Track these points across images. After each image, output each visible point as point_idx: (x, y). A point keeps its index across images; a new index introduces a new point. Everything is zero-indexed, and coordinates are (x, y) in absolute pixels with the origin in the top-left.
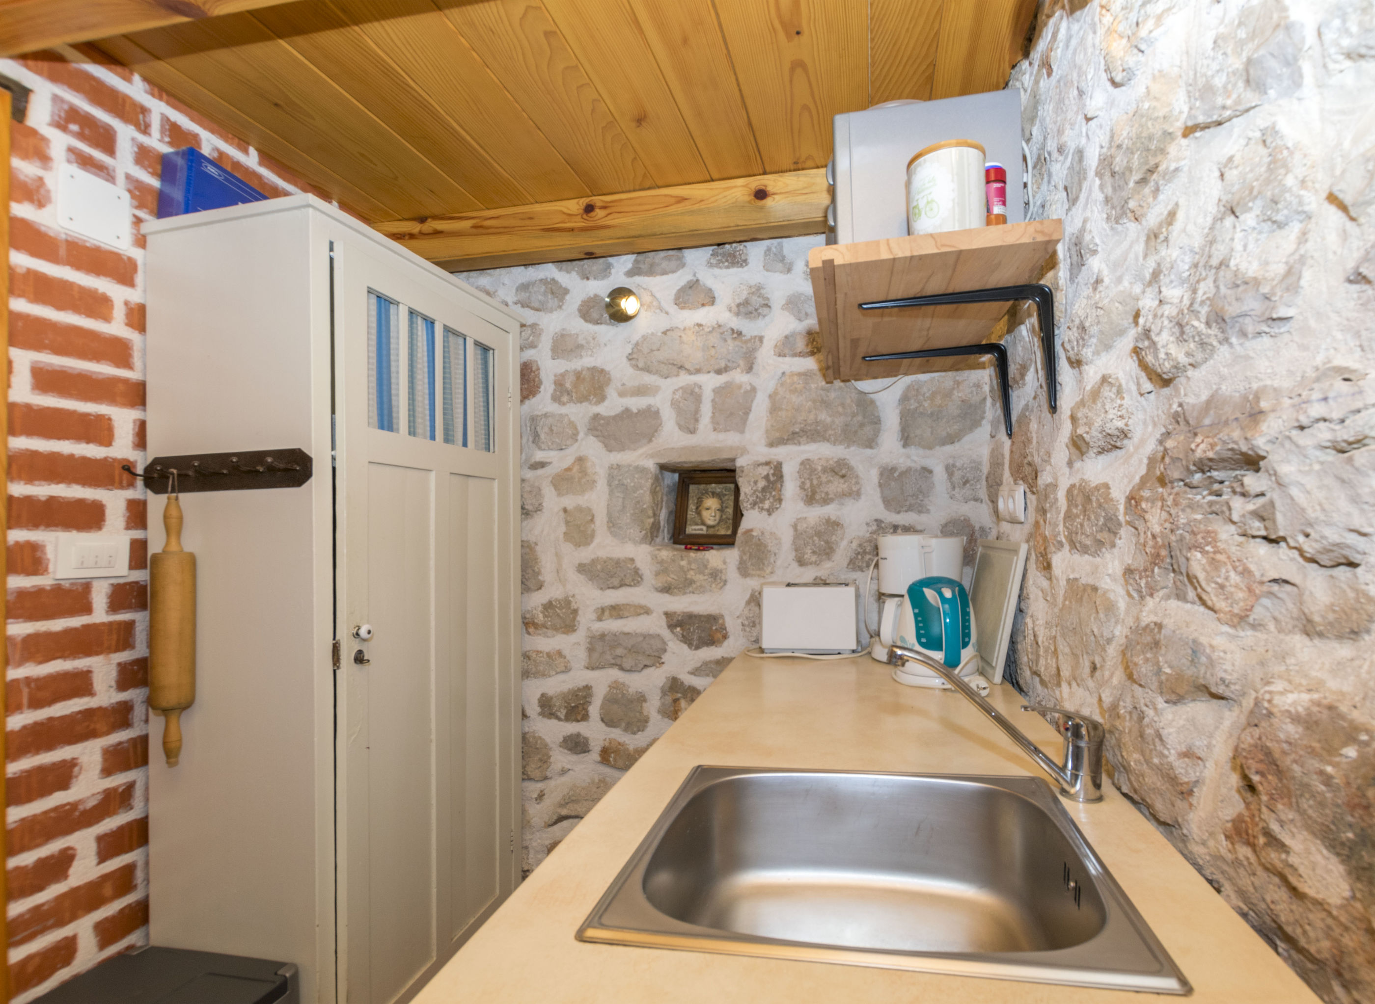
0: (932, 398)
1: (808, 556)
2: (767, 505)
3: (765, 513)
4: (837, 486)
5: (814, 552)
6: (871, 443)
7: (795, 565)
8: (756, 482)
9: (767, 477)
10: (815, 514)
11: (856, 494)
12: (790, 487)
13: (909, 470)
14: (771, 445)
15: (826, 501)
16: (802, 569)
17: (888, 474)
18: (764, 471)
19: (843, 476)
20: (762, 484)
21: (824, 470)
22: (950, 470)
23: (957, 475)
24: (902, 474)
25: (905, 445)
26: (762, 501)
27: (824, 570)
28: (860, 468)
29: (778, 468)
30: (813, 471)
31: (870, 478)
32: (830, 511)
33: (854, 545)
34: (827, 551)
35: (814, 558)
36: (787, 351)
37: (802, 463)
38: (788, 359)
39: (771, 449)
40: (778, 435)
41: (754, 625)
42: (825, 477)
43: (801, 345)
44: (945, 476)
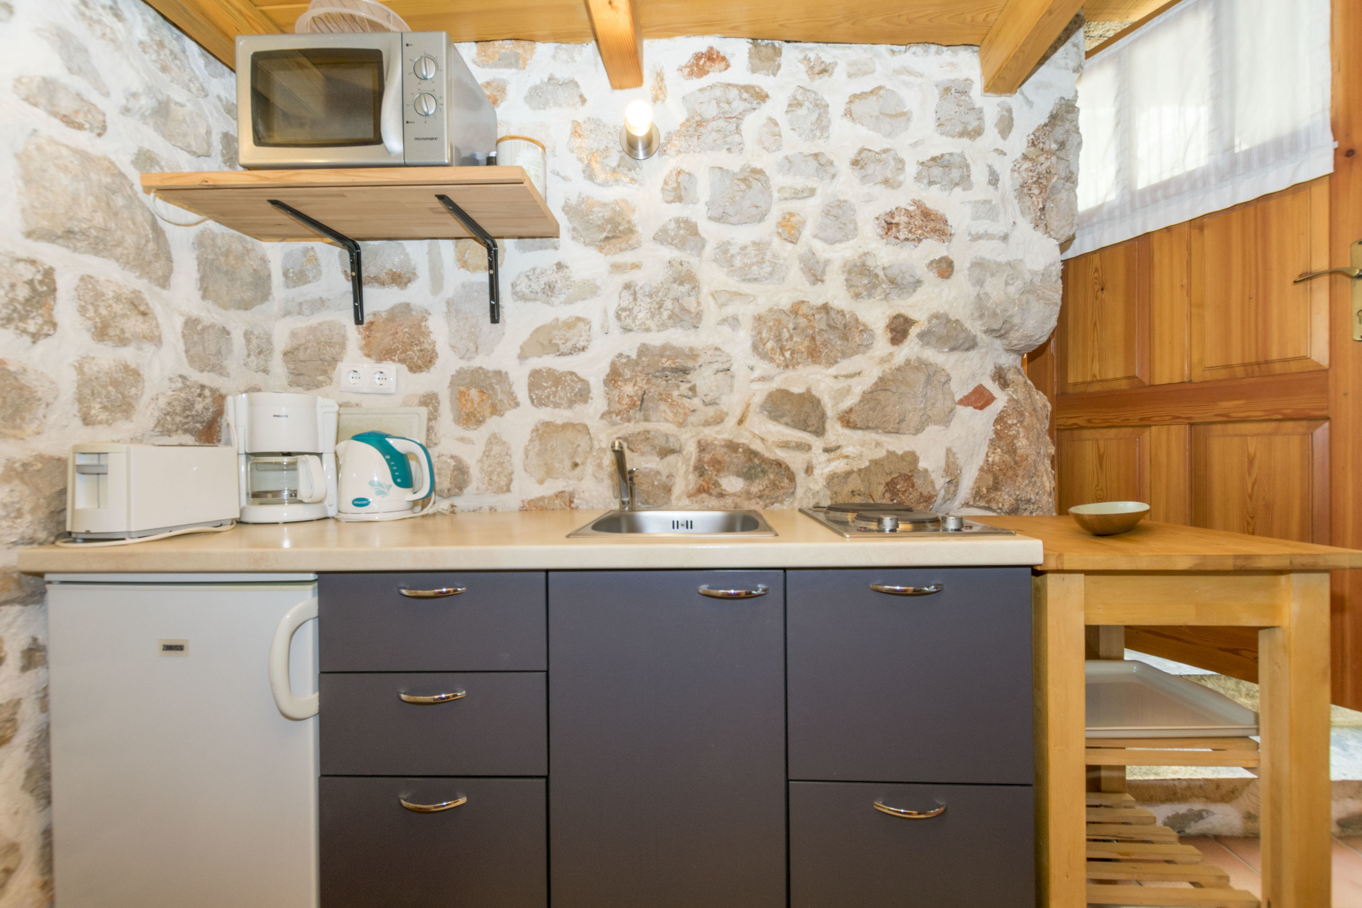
0: (227, 253)
1: (96, 409)
2: (32, 327)
3: (27, 339)
4: (134, 324)
5: (105, 408)
6: (165, 282)
7: (78, 422)
8: (13, 286)
9: (30, 283)
10: (108, 355)
11: (156, 339)
12: (66, 309)
13: (213, 326)
14: (29, 235)
15: (123, 341)
16: (89, 430)
17: (192, 325)
18: (27, 272)
19: (144, 314)
20: (23, 292)
21: (118, 298)
22: (247, 335)
23: (255, 342)
24: (205, 329)
25: (204, 297)
26: (23, 318)
28: (157, 308)
29: (49, 273)
30: (99, 295)
31: (172, 328)
32: (128, 354)
33: (162, 402)
34: (124, 408)
35: (103, 416)
36: (42, 100)
37: (82, 279)
38: (40, 113)
39: (29, 243)
40: (44, 223)
41: (19, 514)
42: (118, 308)
43: (66, 105)
44: (243, 341)
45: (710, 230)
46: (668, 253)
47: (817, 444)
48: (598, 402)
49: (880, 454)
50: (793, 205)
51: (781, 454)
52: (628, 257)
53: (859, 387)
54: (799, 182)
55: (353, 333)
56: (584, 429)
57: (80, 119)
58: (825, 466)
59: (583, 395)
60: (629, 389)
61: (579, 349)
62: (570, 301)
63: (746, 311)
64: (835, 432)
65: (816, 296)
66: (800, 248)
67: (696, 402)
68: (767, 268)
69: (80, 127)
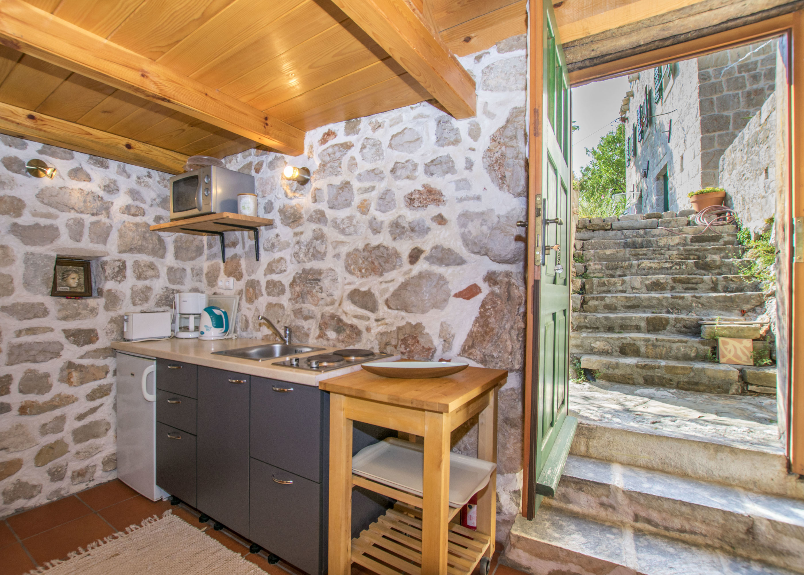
0: (186, 242)
1: (137, 301)
2: (119, 279)
3: (118, 283)
4: (150, 273)
5: (140, 300)
6: (163, 256)
7: (132, 305)
8: (114, 269)
9: (119, 267)
10: (141, 284)
11: (157, 277)
12: (129, 272)
13: (178, 268)
14: (120, 252)
15: (146, 279)
16: (135, 307)
17: (171, 270)
18: (118, 264)
19: (153, 269)
20: (117, 269)
21: (145, 266)
22: (192, 270)
23: (195, 272)
24: (175, 270)
25: (176, 259)
26: (117, 277)
27: (145, 307)
28: (159, 266)
29: (124, 263)
30: (139, 266)
31: (163, 272)
32: (147, 283)
33: (158, 296)
34: (146, 299)
35: (139, 302)
36: (126, 212)
37: (135, 262)
38: (126, 215)
39: (121, 255)
40: (124, 248)
41: (113, 332)
42: (145, 269)
43: (133, 211)
44: (190, 272)
45: (330, 214)
46: (314, 226)
47: (373, 316)
48: (288, 294)
49: (403, 323)
50: (366, 196)
51: (355, 322)
52: (298, 229)
53: (392, 288)
54: (367, 184)
55: (222, 265)
56: (281, 306)
57: (137, 213)
58: (377, 329)
59: (283, 292)
60: (298, 289)
61: (282, 272)
62: (280, 250)
63: (344, 250)
64: (383, 310)
65: (375, 240)
66: (368, 217)
67: (324, 295)
68: (352, 229)
69: (137, 215)
